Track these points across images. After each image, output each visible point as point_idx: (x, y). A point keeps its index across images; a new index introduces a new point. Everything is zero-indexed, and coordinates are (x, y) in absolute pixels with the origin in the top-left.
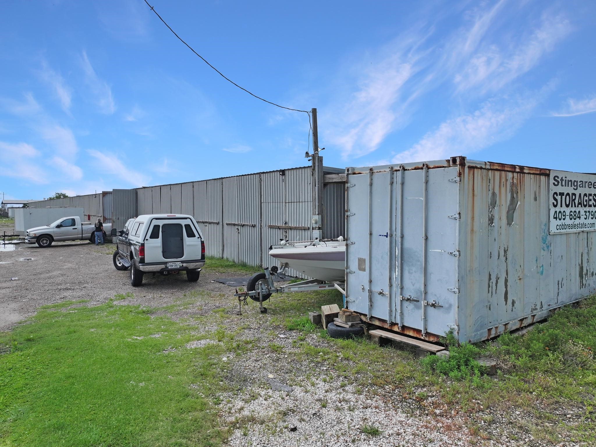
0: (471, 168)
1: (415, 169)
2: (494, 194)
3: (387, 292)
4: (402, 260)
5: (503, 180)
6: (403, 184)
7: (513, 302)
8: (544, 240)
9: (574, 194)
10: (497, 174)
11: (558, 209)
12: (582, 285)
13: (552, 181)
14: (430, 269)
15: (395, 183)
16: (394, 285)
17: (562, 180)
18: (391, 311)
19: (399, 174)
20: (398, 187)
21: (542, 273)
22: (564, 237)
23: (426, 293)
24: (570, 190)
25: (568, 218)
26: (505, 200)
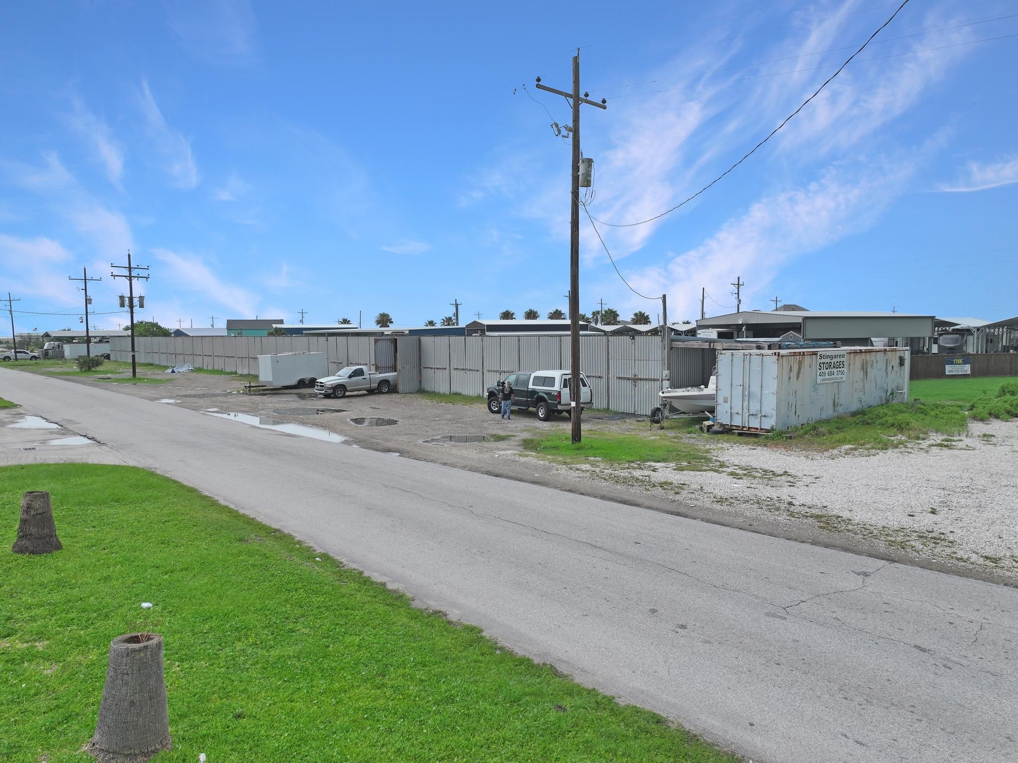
0: (782, 356)
1: (757, 355)
2: (791, 366)
3: (740, 412)
4: (749, 397)
5: (795, 359)
6: (750, 361)
7: (799, 416)
8: (814, 387)
9: (830, 362)
10: (793, 357)
11: (821, 371)
12: (834, 410)
13: (819, 357)
14: (763, 400)
15: (745, 361)
16: (744, 409)
17: (824, 356)
18: (742, 421)
19: (748, 357)
20: (747, 363)
21: (813, 403)
22: (825, 385)
23: (761, 411)
24: (828, 360)
25: (827, 375)
26: (795, 368)
